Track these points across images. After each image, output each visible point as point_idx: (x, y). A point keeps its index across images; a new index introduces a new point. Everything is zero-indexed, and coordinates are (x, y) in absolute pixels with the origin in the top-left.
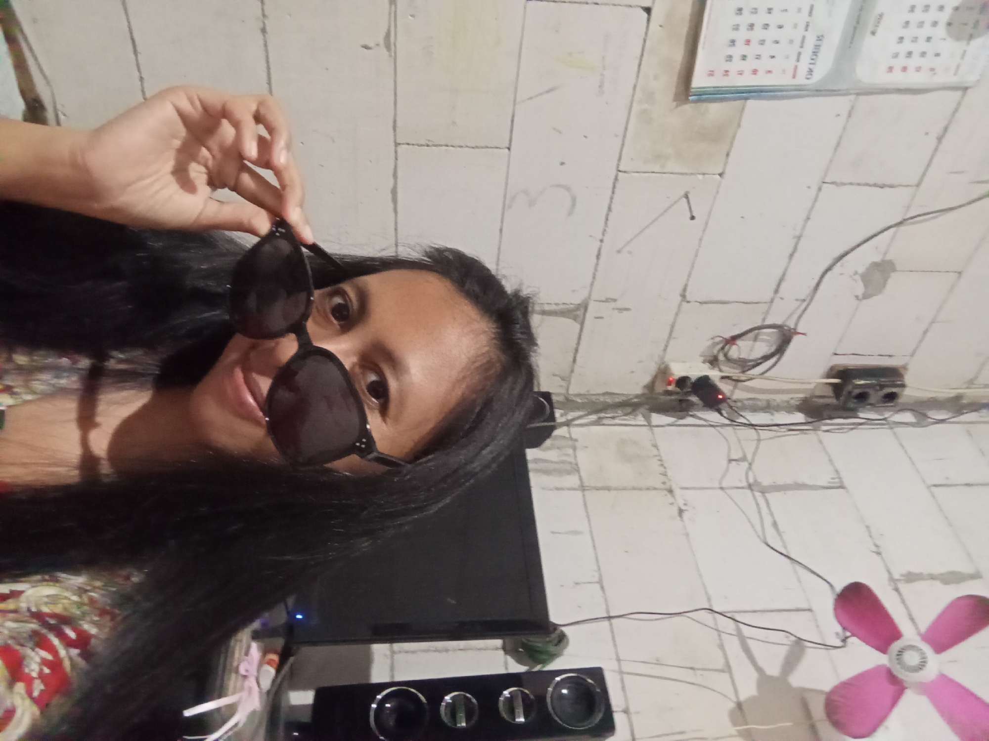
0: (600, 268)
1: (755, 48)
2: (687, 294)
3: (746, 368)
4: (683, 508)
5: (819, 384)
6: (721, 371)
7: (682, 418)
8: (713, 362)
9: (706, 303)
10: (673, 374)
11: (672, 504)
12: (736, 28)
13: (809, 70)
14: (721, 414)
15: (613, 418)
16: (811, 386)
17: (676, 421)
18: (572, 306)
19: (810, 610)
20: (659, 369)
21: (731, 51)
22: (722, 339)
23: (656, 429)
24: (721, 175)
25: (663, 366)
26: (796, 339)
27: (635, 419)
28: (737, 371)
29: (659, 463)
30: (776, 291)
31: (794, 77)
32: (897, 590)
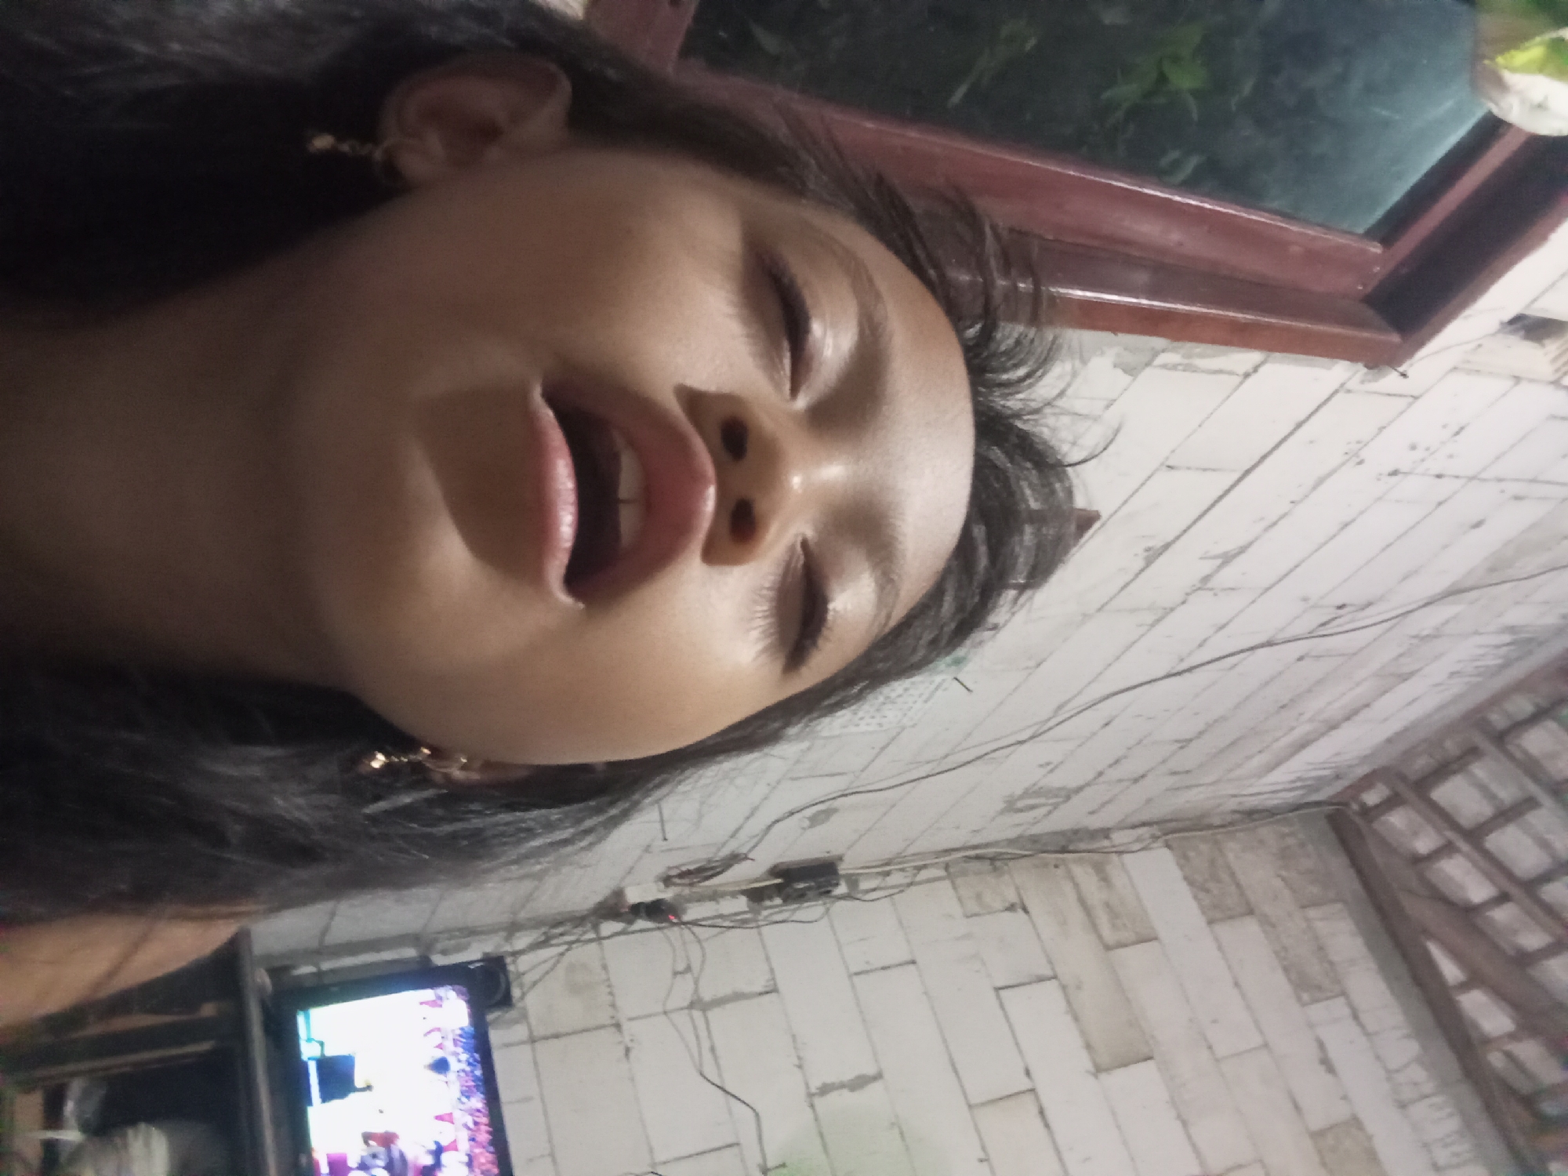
4: (630, 1045)
11: (620, 1043)
15: (562, 935)
19: (738, 1144)
20: (613, 892)
23: (605, 942)
25: (617, 889)
27: (583, 933)
29: (608, 990)
30: (732, 836)
32: (812, 1106)
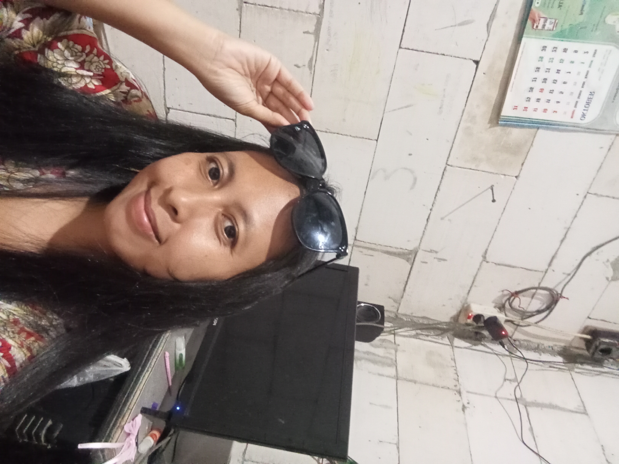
0: (428, 228)
1: (545, 95)
2: (487, 256)
3: (524, 317)
4: (466, 405)
5: (575, 337)
6: (506, 315)
7: (475, 345)
8: (502, 308)
9: (499, 265)
10: (472, 311)
11: (459, 401)
12: (535, 80)
13: (583, 114)
14: (504, 347)
15: (427, 336)
16: (570, 339)
17: (471, 346)
18: (406, 251)
20: (463, 306)
21: (529, 95)
22: (508, 292)
23: (455, 349)
24: (516, 177)
25: (466, 305)
26: (561, 302)
27: (442, 339)
28: (518, 318)
29: (455, 372)
30: (550, 265)
31: (572, 117)
